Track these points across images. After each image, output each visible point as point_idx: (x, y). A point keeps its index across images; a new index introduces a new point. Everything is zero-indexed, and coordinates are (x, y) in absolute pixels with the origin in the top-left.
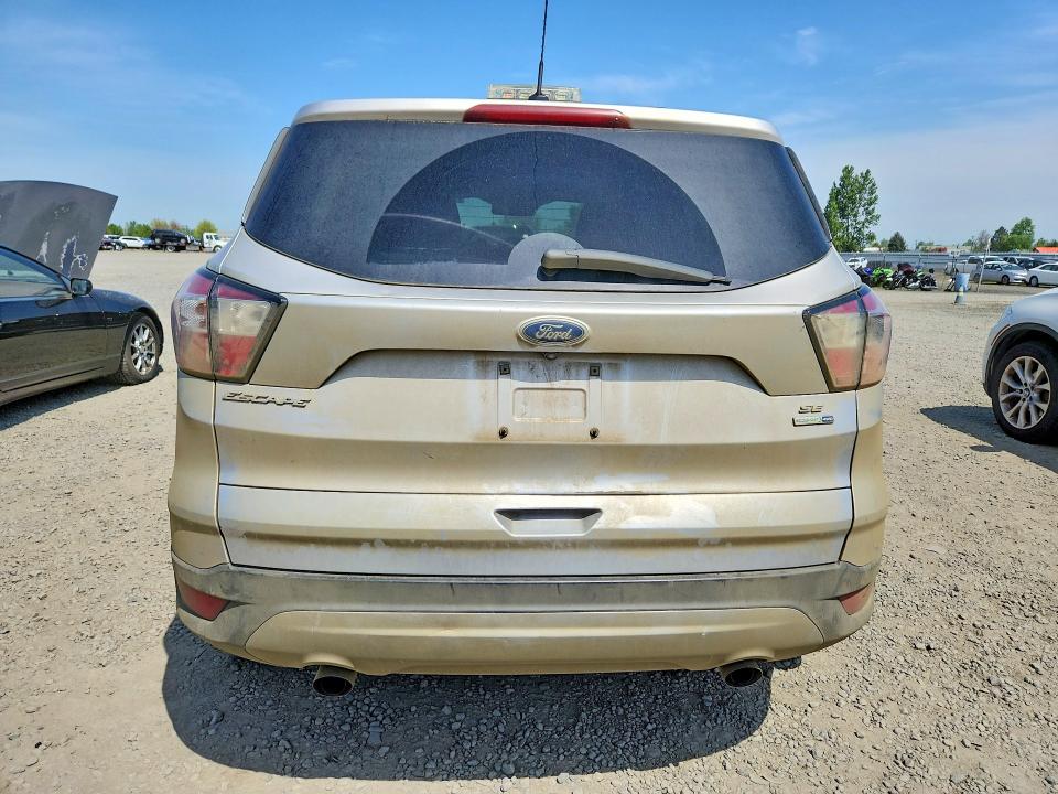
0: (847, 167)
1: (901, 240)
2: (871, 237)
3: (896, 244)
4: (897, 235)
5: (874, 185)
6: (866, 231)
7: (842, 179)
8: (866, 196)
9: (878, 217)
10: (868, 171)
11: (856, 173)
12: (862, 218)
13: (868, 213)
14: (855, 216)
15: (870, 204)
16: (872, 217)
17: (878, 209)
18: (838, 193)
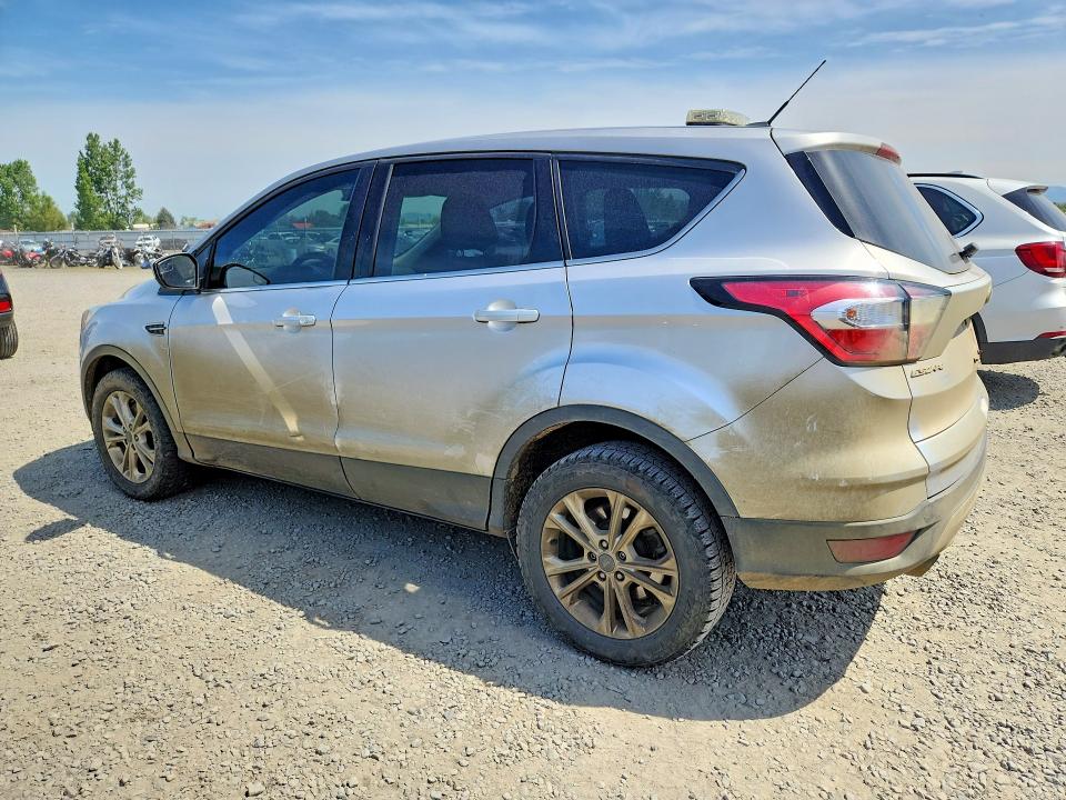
0: (90, 135)
1: (169, 216)
2: (138, 213)
3: (164, 220)
4: (163, 210)
5: (127, 156)
6: (130, 207)
7: (88, 148)
8: (121, 168)
9: (140, 192)
10: (116, 142)
11: (104, 141)
12: (122, 192)
13: (128, 187)
14: (114, 189)
15: (128, 177)
16: (134, 193)
17: (138, 184)
18: (87, 164)
